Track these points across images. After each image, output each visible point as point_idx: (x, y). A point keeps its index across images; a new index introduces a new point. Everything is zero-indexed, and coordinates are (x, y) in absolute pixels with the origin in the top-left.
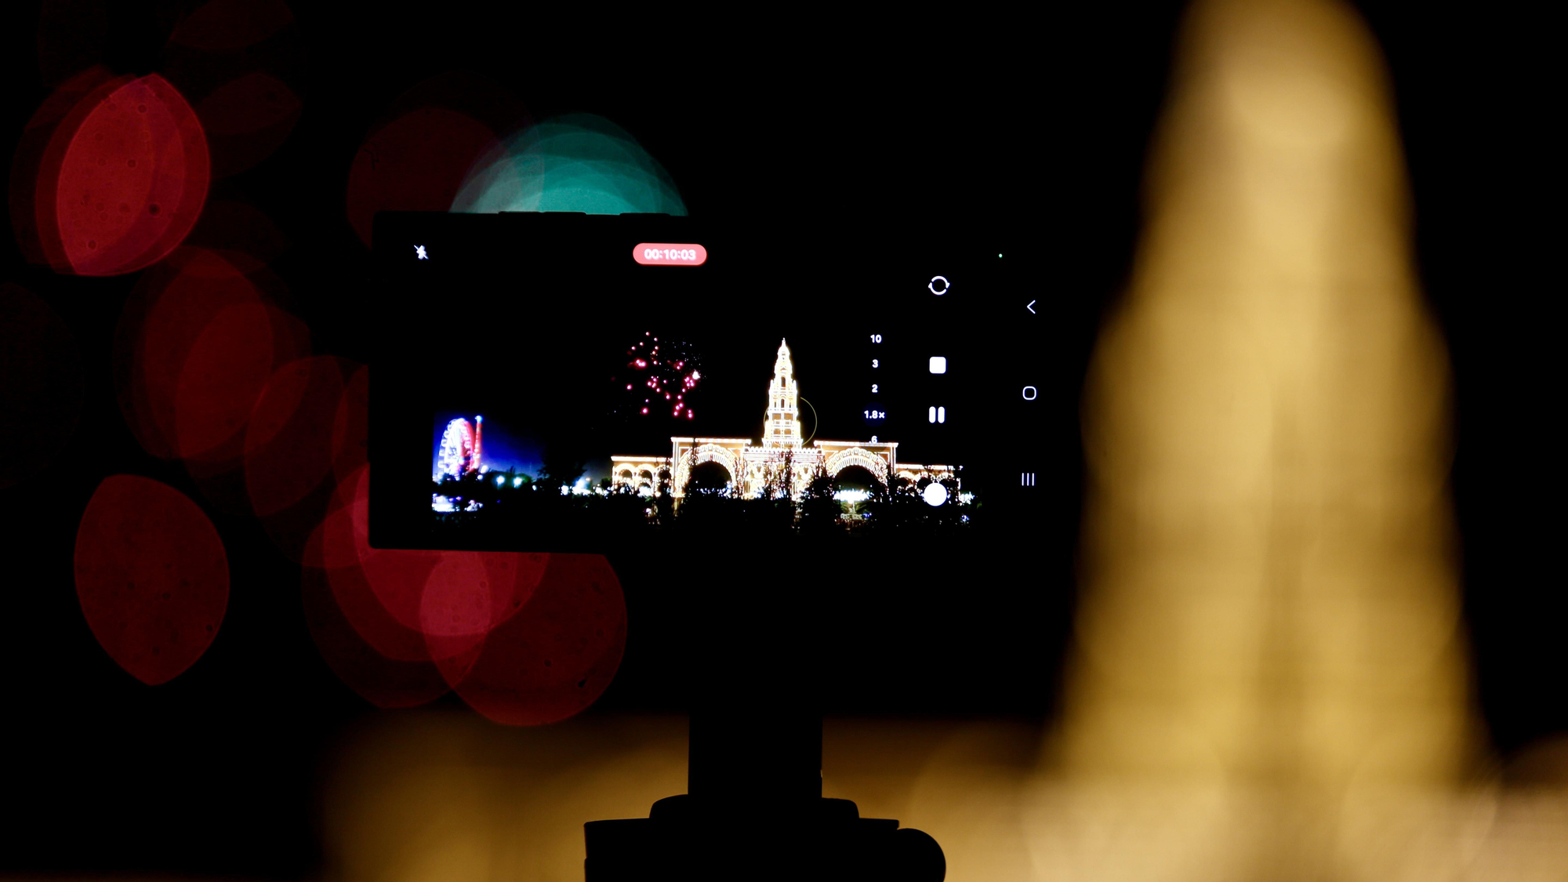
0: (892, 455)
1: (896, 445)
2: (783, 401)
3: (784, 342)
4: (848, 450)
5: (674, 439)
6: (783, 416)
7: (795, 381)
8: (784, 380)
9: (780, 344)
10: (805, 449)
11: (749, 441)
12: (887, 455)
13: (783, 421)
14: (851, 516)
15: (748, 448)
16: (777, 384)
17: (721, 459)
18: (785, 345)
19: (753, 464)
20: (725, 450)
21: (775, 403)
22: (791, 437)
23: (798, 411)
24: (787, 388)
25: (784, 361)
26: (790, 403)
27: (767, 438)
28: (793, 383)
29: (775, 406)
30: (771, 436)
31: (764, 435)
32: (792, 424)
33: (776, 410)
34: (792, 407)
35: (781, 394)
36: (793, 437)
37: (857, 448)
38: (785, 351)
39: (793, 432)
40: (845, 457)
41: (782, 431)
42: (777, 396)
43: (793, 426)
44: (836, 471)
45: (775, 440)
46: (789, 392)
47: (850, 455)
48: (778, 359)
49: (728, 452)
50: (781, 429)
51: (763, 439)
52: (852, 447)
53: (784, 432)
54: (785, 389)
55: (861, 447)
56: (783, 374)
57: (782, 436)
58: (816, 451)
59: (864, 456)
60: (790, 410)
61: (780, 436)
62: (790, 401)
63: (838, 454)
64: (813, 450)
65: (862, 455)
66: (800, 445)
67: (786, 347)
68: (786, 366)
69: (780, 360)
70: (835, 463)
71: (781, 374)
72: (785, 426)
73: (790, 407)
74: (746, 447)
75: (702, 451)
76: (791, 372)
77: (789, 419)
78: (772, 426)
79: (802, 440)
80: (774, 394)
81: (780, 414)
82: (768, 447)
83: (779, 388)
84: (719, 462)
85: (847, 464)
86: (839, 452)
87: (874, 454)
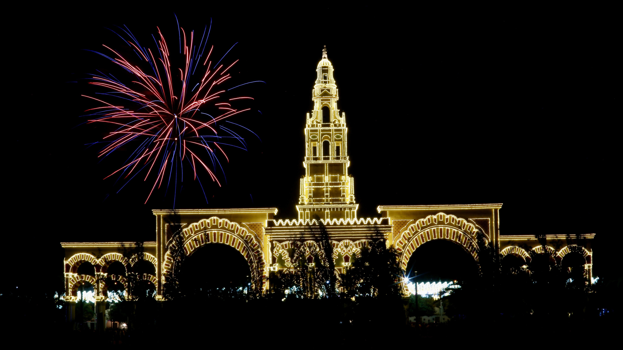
0: (494, 222)
1: (499, 206)
3: (325, 55)
4: (429, 217)
5: (156, 213)
6: (326, 168)
7: (344, 114)
8: (326, 111)
10: (362, 219)
11: (276, 211)
12: (487, 221)
13: (327, 178)
14: (437, 319)
15: (274, 221)
16: (316, 118)
17: (231, 239)
18: (326, 56)
19: (282, 246)
20: (238, 225)
21: (315, 148)
22: (340, 201)
23: (350, 159)
24: (332, 124)
25: (325, 82)
26: (338, 148)
27: (302, 204)
28: (341, 116)
29: (315, 154)
30: (310, 201)
31: (299, 201)
32: (342, 181)
33: (316, 159)
34: (341, 154)
35: (323, 135)
36: (344, 200)
37: (442, 214)
38: (327, 67)
39: (344, 194)
40: (422, 228)
41: (327, 192)
42: (318, 137)
43: (344, 184)
44: (411, 251)
45: (316, 206)
46: (336, 130)
47: (432, 224)
48: (317, 80)
49: (241, 228)
50: (325, 189)
51: (297, 207)
52: (434, 213)
53: (328, 194)
54: (329, 126)
55: (448, 212)
56: (325, 102)
57: (327, 201)
58: (379, 222)
59: (452, 225)
60: (338, 158)
61: (323, 201)
62: (337, 144)
63: (414, 224)
64: (375, 219)
65: (450, 224)
66: (353, 213)
67: (328, 60)
68: (329, 90)
69: (320, 81)
70: (409, 239)
71: (322, 103)
72: (331, 184)
73: (338, 153)
74: (272, 219)
75: (202, 228)
76: (338, 98)
77: (336, 173)
78: (310, 185)
79: (357, 206)
80: (311, 134)
81: (322, 165)
82: (303, 219)
83: (321, 124)
84: (228, 244)
85: (426, 239)
86: (415, 220)
87: (468, 221)
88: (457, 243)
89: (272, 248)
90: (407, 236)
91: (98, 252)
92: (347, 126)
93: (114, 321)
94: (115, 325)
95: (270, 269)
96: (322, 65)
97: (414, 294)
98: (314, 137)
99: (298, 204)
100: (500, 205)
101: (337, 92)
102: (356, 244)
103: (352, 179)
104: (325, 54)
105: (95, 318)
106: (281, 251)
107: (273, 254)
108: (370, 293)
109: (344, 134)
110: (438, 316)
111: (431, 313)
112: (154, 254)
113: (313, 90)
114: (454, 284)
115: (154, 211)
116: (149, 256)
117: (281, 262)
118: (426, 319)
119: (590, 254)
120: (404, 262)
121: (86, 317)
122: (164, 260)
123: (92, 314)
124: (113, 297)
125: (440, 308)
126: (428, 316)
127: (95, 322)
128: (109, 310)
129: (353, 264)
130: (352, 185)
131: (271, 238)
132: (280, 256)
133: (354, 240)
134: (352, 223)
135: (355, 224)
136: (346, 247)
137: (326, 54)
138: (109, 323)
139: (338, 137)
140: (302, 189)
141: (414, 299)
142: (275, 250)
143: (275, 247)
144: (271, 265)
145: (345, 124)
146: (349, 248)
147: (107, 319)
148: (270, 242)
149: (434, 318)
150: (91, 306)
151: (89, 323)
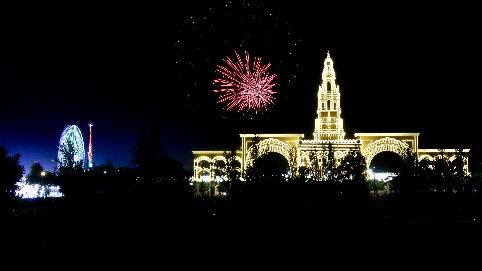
0: (415, 142)
1: (418, 134)
2: (329, 102)
3: (328, 56)
4: (381, 139)
5: (242, 136)
6: (329, 114)
7: (338, 86)
8: (329, 85)
9: (326, 57)
10: (347, 140)
11: (303, 135)
12: (412, 142)
13: (329, 119)
14: (386, 192)
15: (302, 141)
16: (324, 89)
17: (280, 149)
18: (329, 56)
19: (306, 153)
20: (283, 143)
21: (323, 104)
22: (336, 131)
23: (341, 110)
24: (332, 92)
25: (329, 70)
26: (335, 104)
27: (316, 132)
28: (336, 87)
29: (323, 107)
30: (320, 131)
31: (314, 130)
32: (337, 120)
33: (323, 109)
34: (336, 107)
35: (327, 97)
36: (338, 130)
37: (388, 138)
38: (330, 62)
39: (338, 127)
40: (378, 145)
41: (329, 126)
42: (325, 98)
43: (338, 122)
44: (372, 156)
45: (323, 134)
46: (334, 95)
47: (383, 143)
48: (324, 69)
49: (286, 144)
50: (328, 125)
51: (314, 133)
52: (384, 137)
53: (330, 127)
54: (330, 92)
55: (391, 137)
56: (328, 80)
57: (329, 131)
58: (356, 141)
59: (394, 144)
60: (335, 109)
61: (327, 131)
62: (334, 102)
63: (373, 143)
64: (354, 140)
65: (392, 143)
66: (342, 137)
67: (330, 58)
68: (330, 74)
69: (326, 69)
70: (371, 150)
71: (327, 81)
72: (331, 122)
73: (335, 107)
74: (300, 139)
75: (265, 144)
76: (335, 78)
77: (334, 117)
78: (320, 122)
79: (345, 133)
80: (321, 97)
81: (327, 112)
82: (317, 139)
83: (326, 92)
84: (278, 152)
85: (380, 151)
86: (374, 141)
87: (402, 142)
88: (396, 153)
89: (301, 154)
90: (370, 149)
91: (212, 156)
92: (340, 93)
93: (220, 192)
94: (220, 193)
95: (299, 165)
96: (327, 61)
97: (374, 179)
98: (323, 98)
99: (314, 132)
101: (335, 75)
102: (344, 153)
103: (342, 119)
105: (210, 190)
106: (305, 156)
107: (301, 158)
108: (349, 177)
109: (338, 97)
110: (386, 191)
111: (382, 189)
112: (241, 157)
113: (322, 74)
114: (394, 174)
116: (238, 159)
117: (305, 161)
118: (380, 192)
119: (467, 160)
120: (368, 162)
121: (205, 189)
122: (245, 160)
123: (208, 188)
124: (219, 179)
125: (387, 186)
126: (381, 190)
127: (210, 192)
128: (217, 186)
129: (342, 163)
130: (342, 122)
131: (300, 149)
132: (305, 159)
133: (343, 151)
134: (342, 142)
135: (343, 143)
136: (339, 154)
138: (216, 193)
139: (335, 98)
140: (316, 124)
141: (373, 181)
142: (302, 155)
143: (302, 154)
144: (300, 163)
145: (339, 92)
146: (340, 155)
147: (216, 190)
148: (300, 151)
149: (384, 192)
150: (208, 183)
151: (207, 192)
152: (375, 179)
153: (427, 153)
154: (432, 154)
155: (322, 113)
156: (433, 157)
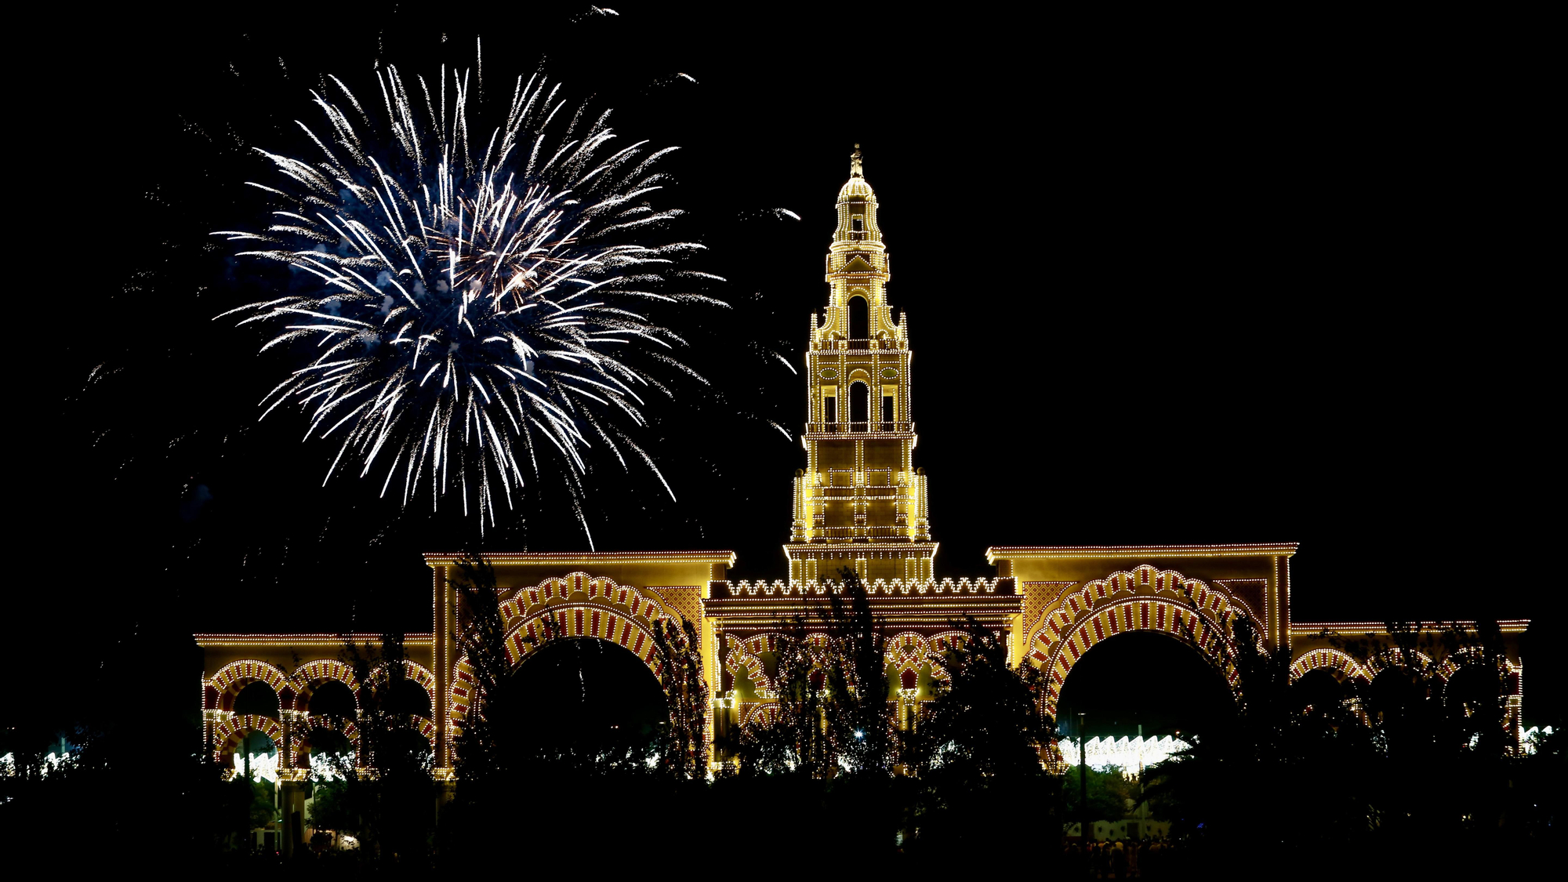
0: (1277, 588)
1: (1289, 551)
2: (859, 393)
3: (857, 168)
4: (1116, 575)
5: (433, 560)
6: (859, 450)
7: (903, 315)
8: (859, 309)
10: (948, 580)
11: (731, 559)
12: (1260, 585)
13: (860, 478)
14: (1133, 829)
15: (729, 583)
16: (834, 327)
18: (860, 171)
19: (748, 646)
20: (637, 594)
21: (830, 402)
22: (893, 533)
23: (916, 431)
24: (873, 342)
25: (858, 237)
26: (888, 401)
27: (799, 542)
28: (896, 321)
29: (830, 415)
30: (818, 534)
31: (791, 533)
32: (898, 484)
33: (833, 429)
34: (895, 416)
35: (850, 368)
36: (903, 534)
37: (1148, 568)
38: (862, 199)
39: (904, 516)
40: (1098, 603)
41: (860, 513)
42: (838, 375)
43: (902, 493)
44: (1070, 659)
45: (832, 547)
46: (883, 357)
47: (1123, 594)
48: (838, 230)
49: (646, 600)
50: (855, 504)
51: (786, 549)
52: (1128, 566)
53: (864, 517)
54: (866, 346)
55: (1161, 564)
56: (857, 288)
57: (861, 534)
58: (991, 587)
59: (1172, 596)
60: (889, 428)
61: (851, 534)
62: (886, 391)
63: (1077, 594)
64: (981, 580)
65: (1167, 594)
66: (926, 564)
67: (864, 180)
68: (866, 257)
69: (844, 232)
70: (1065, 629)
71: (849, 289)
72: (870, 492)
73: (888, 415)
74: (721, 579)
75: (547, 600)
76: (888, 277)
77: (882, 465)
78: (818, 493)
79: (937, 545)
80: (821, 367)
81: (849, 444)
82: (802, 579)
83: (845, 342)
84: (613, 640)
85: (1107, 630)
86: (1081, 584)
87: (1213, 587)
88: (1184, 640)
89: (723, 653)
90: (1060, 623)
91: (288, 660)
92: (911, 347)
93: (323, 829)
94: (325, 837)
95: (715, 704)
96: (850, 194)
97: (1078, 765)
98: (829, 373)
99: (788, 542)
100: (1294, 546)
101: (886, 260)
102: (932, 644)
103: (923, 479)
104: (857, 165)
105: (278, 819)
106: (744, 658)
107: (724, 666)
109: (903, 367)
110: (1135, 821)
111: (1115, 812)
112: (427, 664)
113: (828, 256)
114: (1176, 741)
115: (428, 556)
116: (415, 669)
117: (746, 686)
118: (1104, 830)
119: (1518, 670)
120: (1052, 687)
121: (254, 817)
122: (451, 679)
123: (270, 810)
124: (322, 768)
126: (1111, 820)
127: (278, 831)
128: (310, 801)
129: (926, 693)
130: (923, 494)
131: (719, 626)
132: (744, 673)
133: (927, 633)
134: (922, 589)
136: (908, 649)
137: (860, 165)
138: (309, 832)
139: (888, 373)
140: (797, 504)
141: (1077, 777)
142: (730, 656)
143: (729, 649)
144: (720, 695)
145: (906, 342)
146: (914, 654)
147: (308, 822)
148: (718, 635)
149: (1126, 825)
150: (266, 789)
151: (261, 832)
152: (1083, 766)
153: (1336, 642)
154: (1358, 648)
155: (822, 444)
156: (1362, 659)
